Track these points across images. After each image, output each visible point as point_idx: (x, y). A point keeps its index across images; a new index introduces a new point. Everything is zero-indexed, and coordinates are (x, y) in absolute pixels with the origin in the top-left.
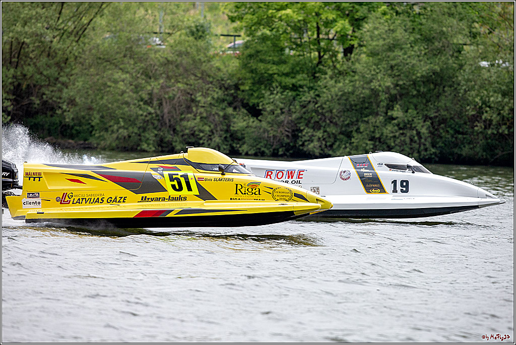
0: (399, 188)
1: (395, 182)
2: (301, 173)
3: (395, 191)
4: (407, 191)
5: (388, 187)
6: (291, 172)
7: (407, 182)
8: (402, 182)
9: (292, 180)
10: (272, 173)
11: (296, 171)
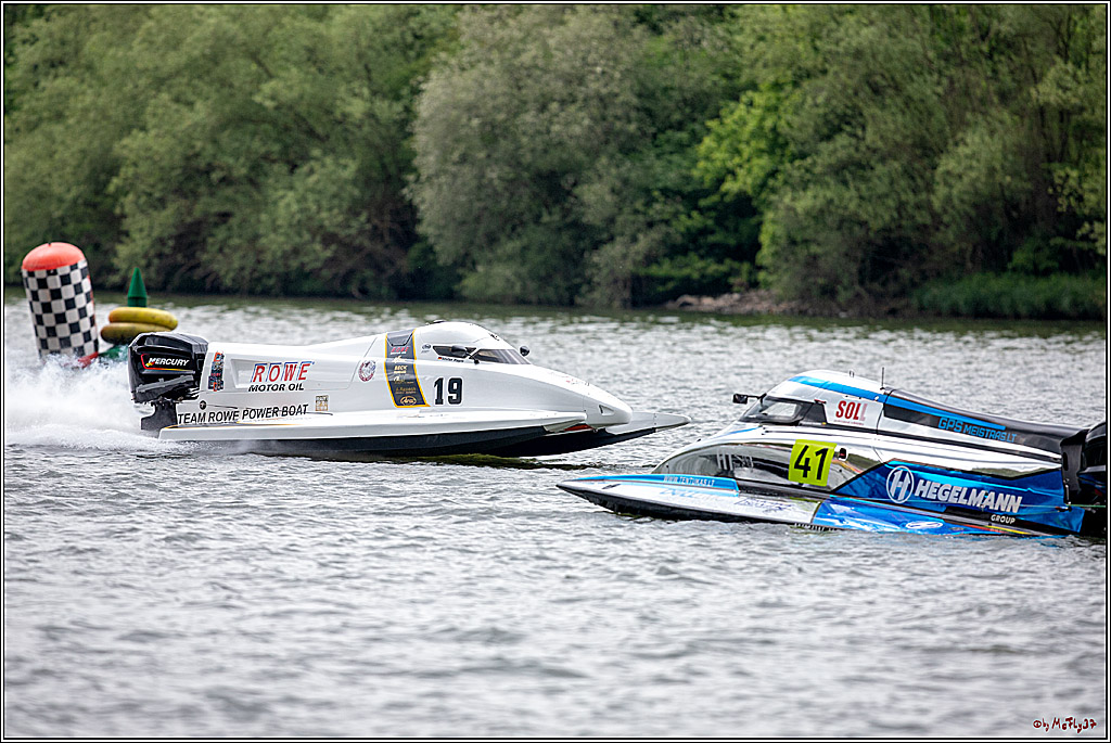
0: (446, 394)
1: (439, 383)
2: (305, 368)
3: (439, 401)
4: (458, 401)
5: (429, 393)
6: (291, 366)
7: (459, 382)
8: (452, 381)
9: (291, 382)
10: (263, 368)
11: (298, 365)
